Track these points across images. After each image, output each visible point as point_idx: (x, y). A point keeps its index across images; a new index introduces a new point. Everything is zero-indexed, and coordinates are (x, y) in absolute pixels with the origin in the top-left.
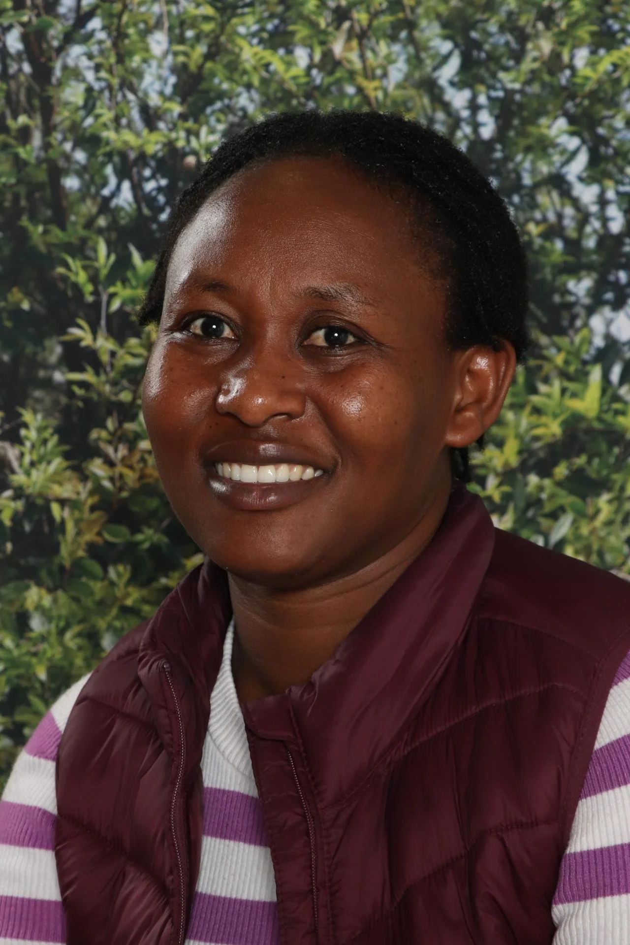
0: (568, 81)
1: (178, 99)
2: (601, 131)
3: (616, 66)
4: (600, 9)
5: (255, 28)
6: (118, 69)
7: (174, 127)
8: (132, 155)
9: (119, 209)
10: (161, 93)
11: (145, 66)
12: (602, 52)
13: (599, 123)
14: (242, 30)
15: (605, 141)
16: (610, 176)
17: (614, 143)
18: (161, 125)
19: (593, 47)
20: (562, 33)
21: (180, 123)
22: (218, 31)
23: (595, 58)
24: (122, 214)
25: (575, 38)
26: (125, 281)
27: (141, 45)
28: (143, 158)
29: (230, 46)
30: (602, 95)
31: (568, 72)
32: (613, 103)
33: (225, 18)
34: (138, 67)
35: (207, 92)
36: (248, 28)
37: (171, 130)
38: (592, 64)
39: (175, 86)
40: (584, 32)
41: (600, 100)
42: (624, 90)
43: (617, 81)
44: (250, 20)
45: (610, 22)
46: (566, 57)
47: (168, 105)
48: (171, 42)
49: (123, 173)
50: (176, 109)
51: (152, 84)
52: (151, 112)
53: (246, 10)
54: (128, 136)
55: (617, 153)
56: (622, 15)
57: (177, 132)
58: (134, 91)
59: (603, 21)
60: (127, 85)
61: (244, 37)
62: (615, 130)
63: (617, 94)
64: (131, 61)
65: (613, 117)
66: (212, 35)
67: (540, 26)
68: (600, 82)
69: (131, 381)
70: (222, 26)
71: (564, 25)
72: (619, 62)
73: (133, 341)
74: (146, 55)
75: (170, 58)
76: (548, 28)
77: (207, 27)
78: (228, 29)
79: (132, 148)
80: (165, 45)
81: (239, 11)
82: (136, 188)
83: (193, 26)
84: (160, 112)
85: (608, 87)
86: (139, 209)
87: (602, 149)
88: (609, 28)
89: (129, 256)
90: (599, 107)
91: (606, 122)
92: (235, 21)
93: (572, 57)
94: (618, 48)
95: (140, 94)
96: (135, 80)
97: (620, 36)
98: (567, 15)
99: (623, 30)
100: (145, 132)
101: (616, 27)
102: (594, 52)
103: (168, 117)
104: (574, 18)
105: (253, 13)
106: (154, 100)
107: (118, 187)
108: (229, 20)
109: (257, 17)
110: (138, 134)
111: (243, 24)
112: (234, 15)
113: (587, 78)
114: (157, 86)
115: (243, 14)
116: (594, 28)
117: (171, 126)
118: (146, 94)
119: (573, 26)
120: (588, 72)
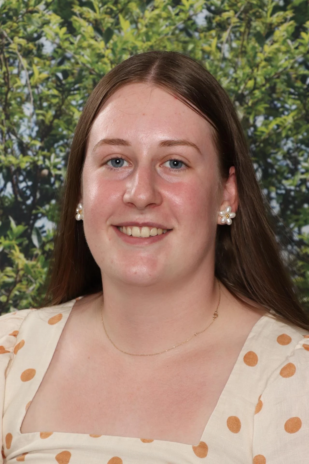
0: (252, 133)
1: (39, 139)
2: (269, 160)
3: (278, 126)
4: (270, 95)
5: (81, 102)
6: (7, 123)
7: (36, 154)
8: (13, 169)
9: (5, 197)
10: (30, 136)
11: (21, 121)
12: (271, 118)
13: (269, 156)
14: (74, 103)
15: (272, 166)
16: (273, 185)
17: (276, 167)
18: (30, 153)
19: (266, 116)
20: (249, 108)
21: (40, 152)
22: (61, 103)
23: (267, 122)
24: (7, 200)
25: (256, 110)
26: (6, 236)
27: (19, 110)
28: (19, 170)
29: (67, 111)
30: (270, 141)
31: (252, 129)
32: (277, 146)
33: (64, 96)
34: (17, 122)
35: (55, 135)
36: (77, 102)
37: (35, 156)
38: (266, 125)
39: (38, 132)
40: (261, 107)
41: (270, 144)
42: (282, 139)
43: (280, 134)
44: (78, 97)
45: (276, 102)
46: (251, 121)
47: (33, 142)
48: (35, 109)
49: (8, 178)
50: (38, 144)
51: (25, 131)
52: (24, 146)
53: (76, 92)
54: (11, 159)
55: (278, 172)
56: (282, 99)
57: (38, 157)
58: (15, 134)
59: (272, 102)
60: (11, 131)
61: (75, 106)
62: (278, 160)
63: (279, 141)
64: (13, 118)
65: (276, 153)
66: (58, 105)
67: (237, 104)
68: (270, 135)
69: (6, 291)
70: (63, 101)
71: (250, 104)
72: (280, 124)
73: (8, 269)
74: (21, 115)
75: (35, 117)
76: (241, 105)
77: (55, 101)
78: (66, 102)
79: (13, 165)
80: (32, 110)
81: (72, 92)
82: (15, 187)
83: (47, 100)
84: (29, 146)
85: (274, 137)
86: (16, 198)
87: (270, 170)
88: (275, 105)
89: (9, 222)
90: (269, 147)
91: (272, 156)
92: (69, 98)
93: (255, 121)
94: (280, 117)
95: (19, 136)
96: (15, 129)
97: (281, 110)
98: (252, 98)
99: (283, 107)
100: (21, 156)
101: (279, 105)
102: (266, 118)
103: (34, 148)
104: (255, 100)
105: (80, 94)
106: (26, 139)
107: (5, 186)
108: (66, 97)
109: (82, 96)
110: (17, 158)
111: (74, 100)
112: (69, 94)
113: (263, 132)
114: (28, 132)
115: (74, 94)
116: (267, 106)
117: (35, 153)
118: (22, 136)
119: (255, 104)
120: (263, 129)
